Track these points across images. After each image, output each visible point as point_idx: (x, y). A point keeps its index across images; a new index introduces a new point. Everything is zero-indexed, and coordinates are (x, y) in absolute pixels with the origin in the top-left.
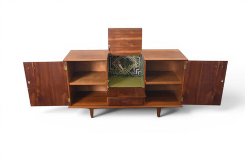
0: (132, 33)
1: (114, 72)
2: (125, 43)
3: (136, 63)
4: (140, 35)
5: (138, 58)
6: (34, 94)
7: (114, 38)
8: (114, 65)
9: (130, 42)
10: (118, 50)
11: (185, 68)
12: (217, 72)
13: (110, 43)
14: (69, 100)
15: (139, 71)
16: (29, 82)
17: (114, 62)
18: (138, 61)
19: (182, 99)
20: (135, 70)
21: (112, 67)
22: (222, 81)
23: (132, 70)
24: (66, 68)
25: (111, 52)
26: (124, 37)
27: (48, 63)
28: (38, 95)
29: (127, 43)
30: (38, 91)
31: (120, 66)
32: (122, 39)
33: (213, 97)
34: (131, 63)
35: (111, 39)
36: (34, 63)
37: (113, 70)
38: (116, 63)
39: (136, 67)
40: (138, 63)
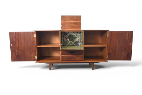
0: (75, 18)
1: (65, 44)
2: (71, 24)
3: (78, 38)
4: (80, 20)
5: (79, 35)
6: (14, 53)
7: (64, 21)
8: (65, 39)
9: (74, 23)
10: (67, 29)
11: (108, 36)
12: (127, 38)
13: (62, 24)
14: (36, 57)
15: (80, 43)
16: (12, 45)
17: (65, 37)
18: (79, 37)
19: (107, 56)
20: (78, 43)
21: (63, 41)
22: (131, 44)
23: (75, 42)
24: (35, 36)
25: (63, 30)
26: (70, 21)
27: (24, 33)
28: (17, 54)
29: (72, 24)
30: (17, 51)
31: (68, 40)
32: (69, 22)
33: (126, 55)
34: (75, 38)
35: (63, 22)
36: (16, 32)
37: (64, 42)
38: (66, 38)
39: (78, 40)
40: (79, 38)
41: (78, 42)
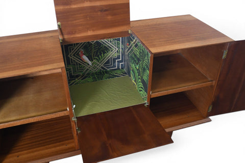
1: (74, 71)
3: (115, 49)
5: (119, 40)
7: (68, 4)
9: (103, 10)
11: (224, 56)
13: (60, 16)
15: (121, 61)
17: (72, 53)
18: (118, 44)
19: (210, 108)
20: (114, 62)
23: (108, 62)
25: (66, 37)
29: (99, 13)
32: (87, 5)
34: (106, 49)
35: (61, 8)
37: (71, 68)
38: (77, 55)
39: (116, 55)
40: (118, 47)
41: (114, 60)
